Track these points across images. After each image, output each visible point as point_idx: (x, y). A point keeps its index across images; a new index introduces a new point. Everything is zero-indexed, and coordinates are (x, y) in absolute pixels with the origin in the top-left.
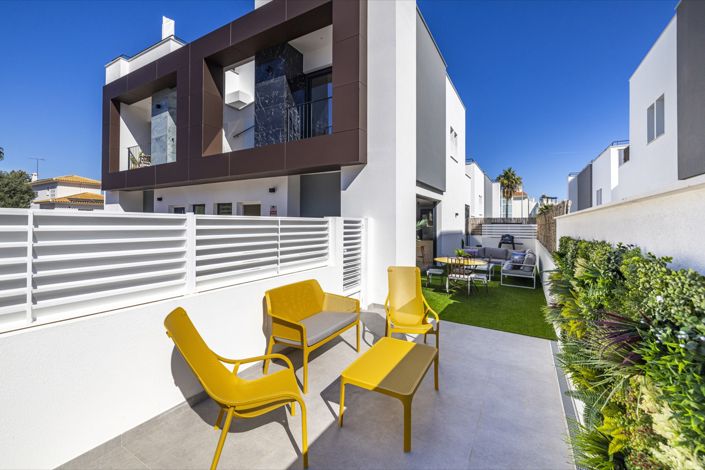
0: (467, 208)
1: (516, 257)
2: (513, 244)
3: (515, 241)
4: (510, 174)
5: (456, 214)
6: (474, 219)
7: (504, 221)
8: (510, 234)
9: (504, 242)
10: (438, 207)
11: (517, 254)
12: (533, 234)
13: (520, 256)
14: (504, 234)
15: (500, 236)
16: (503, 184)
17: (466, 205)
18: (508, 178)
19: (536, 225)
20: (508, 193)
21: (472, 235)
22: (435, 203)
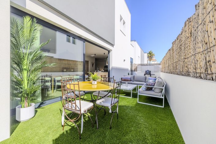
0: (132, 59)
1: (151, 81)
2: (151, 75)
3: (151, 73)
4: (151, 52)
5: (124, 60)
6: (135, 64)
7: (147, 65)
8: (149, 70)
9: (146, 74)
10: (110, 53)
11: (151, 79)
12: (159, 70)
13: (153, 80)
14: (146, 70)
15: (145, 71)
16: (149, 56)
17: (131, 58)
18: (150, 54)
19: (161, 66)
20: (150, 59)
21: (134, 71)
22: (109, 52)
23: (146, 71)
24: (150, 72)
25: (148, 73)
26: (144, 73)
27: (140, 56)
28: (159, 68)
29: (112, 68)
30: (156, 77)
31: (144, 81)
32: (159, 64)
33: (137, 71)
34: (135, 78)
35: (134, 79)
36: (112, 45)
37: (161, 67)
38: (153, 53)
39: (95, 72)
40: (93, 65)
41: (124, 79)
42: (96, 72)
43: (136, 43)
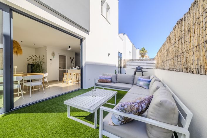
0: (120, 54)
1: (141, 83)
2: (142, 72)
4: (143, 49)
5: (109, 54)
6: (125, 60)
7: (138, 60)
8: (141, 66)
9: (137, 71)
10: (84, 43)
11: (142, 81)
12: (153, 66)
13: (145, 83)
14: (137, 66)
15: (135, 68)
16: (141, 52)
17: (119, 52)
18: (143, 51)
19: (155, 61)
20: (143, 55)
21: (124, 68)
22: (82, 40)
23: (137, 68)
24: (142, 68)
25: (140, 70)
26: (134, 70)
27: (131, 52)
28: (153, 64)
29: (86, 64)
30: (149, 78)
31: (131, 82)
32: (153, 59)
33: (126, 68)
34: (118, 78)
35: (117, 80)
36: (87, 31)
37: (155, 63)
38: (146, 50)
39: (69, 69)
40: (72, 61)
41: (102, 80)
42: (71, 69)
43: (126, 36)
